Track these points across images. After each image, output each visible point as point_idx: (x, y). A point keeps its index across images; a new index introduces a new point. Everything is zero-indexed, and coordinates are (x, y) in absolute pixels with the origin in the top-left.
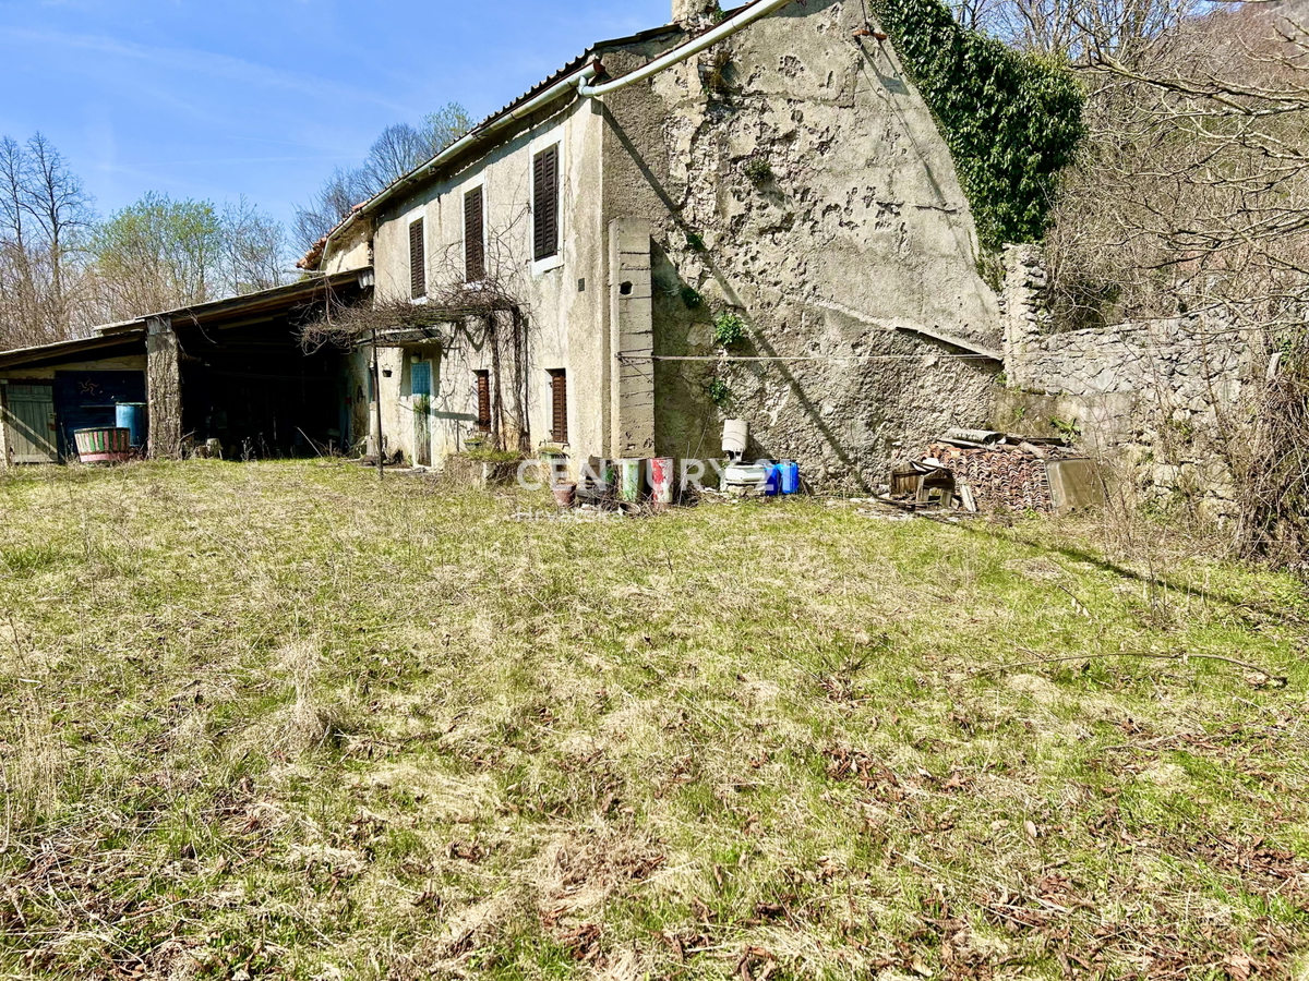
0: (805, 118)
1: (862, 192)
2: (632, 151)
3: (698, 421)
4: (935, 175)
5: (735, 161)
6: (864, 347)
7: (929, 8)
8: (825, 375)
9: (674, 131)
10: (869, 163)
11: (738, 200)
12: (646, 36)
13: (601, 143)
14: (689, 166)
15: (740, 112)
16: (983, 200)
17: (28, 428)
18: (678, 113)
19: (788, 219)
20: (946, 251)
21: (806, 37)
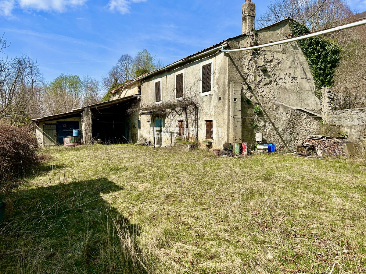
0: (274, 56)
1: (288, 75)
2: (235, 65)
3: (250, 133)
4: (305, 70)
5: (259, 67)
6: (289, 114)
7: (304, 29)
8: (280, 121)
9: (245, 60)
10: (290, 67)
11: (259, 77)
12: (238, 37)
13: (228, 64)
14: (248, 69)
15: (260, 55)
16: (316, 76)
17: (49, 137)
18: (246, 56)
19: (271, 81)
20: (308, 89)
21: (275, 36)
